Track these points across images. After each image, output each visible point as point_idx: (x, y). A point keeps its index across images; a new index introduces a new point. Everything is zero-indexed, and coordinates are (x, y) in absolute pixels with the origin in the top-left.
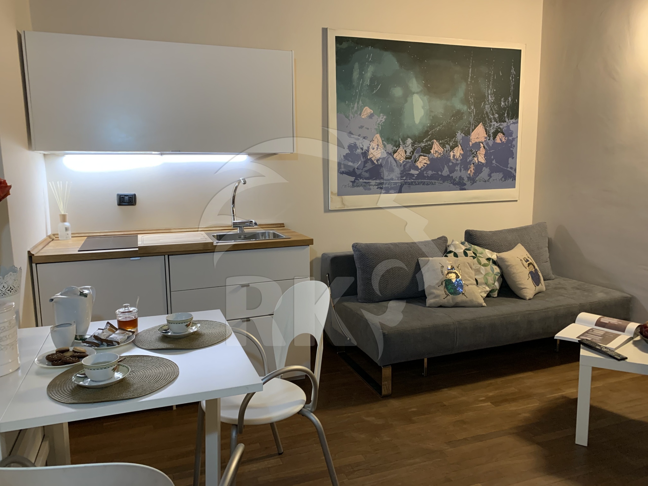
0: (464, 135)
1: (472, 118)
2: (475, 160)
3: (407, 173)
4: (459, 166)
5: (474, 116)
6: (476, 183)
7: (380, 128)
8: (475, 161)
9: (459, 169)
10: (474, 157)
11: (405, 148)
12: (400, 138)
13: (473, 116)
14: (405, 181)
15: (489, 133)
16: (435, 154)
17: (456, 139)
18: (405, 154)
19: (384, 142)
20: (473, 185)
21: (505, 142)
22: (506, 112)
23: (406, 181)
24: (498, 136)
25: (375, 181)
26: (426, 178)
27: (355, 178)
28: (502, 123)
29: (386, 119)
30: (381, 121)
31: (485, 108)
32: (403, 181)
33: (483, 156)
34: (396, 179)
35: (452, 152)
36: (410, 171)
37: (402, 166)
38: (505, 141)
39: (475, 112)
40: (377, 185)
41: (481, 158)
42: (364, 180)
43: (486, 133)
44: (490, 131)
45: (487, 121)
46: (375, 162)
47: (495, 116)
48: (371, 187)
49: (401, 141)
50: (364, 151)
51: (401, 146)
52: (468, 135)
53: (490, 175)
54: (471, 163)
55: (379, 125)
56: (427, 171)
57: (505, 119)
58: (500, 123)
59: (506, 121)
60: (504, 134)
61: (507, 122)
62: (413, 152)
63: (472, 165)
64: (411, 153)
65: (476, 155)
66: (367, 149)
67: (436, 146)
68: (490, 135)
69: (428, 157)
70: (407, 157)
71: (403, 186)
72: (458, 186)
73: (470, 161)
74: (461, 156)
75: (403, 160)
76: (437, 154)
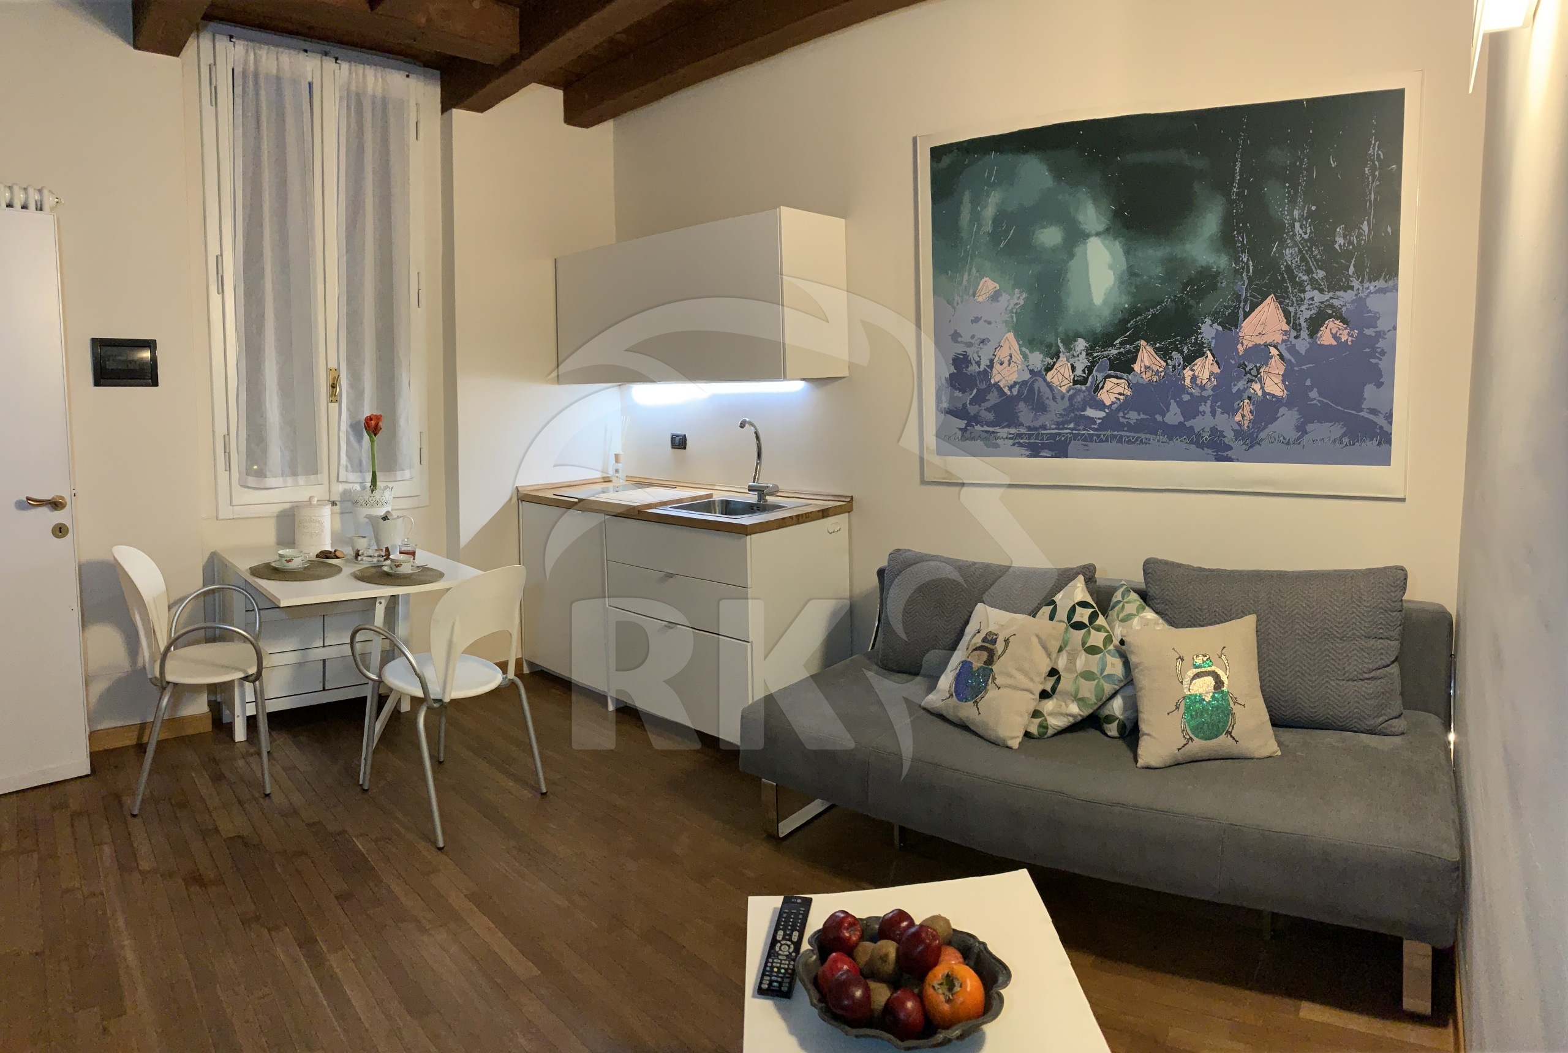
0: (1220, 328)
1: (1244, 285)
2: (1253, 389)
3: (1077, 415)
4: (1209, 402)
5: (1249, 278)
6: (1260, 445)
7: (1015, 319)
8: (1255, 391)
9: (1208, 410)
10: (1252, 381)
11: (1072, 360)
12: (1059, 339)
13: (1245, 278)
14: (1074, 432)
15: (1295, 320)
16: (1144, 373)
17: (1200, 339)
18: (1072, 373)
19: (1024, 349)
20: (1251, 449)
21: (1350, 343)
22: (1353, 262)
23: (1077, 432)
24: (1326, 328)
25: (1006, 430)
26: (1126, 429)
27: (966, 422)
28: (1341, 293)
29: (1026, 299)
30: (1017, 304)
31: (1282, 256)
32: (1070, 431)
33: (1278, 380)
34: (1053, 426)
35: (1188, 368)
36: (1084, 410)
37: (1066, 399)
38: (1350, 339)
39: (1251, 268)
40: (1010, 438)
41: (1273, 383)
42: (985, 426)
43: (1285, 320)
44: (1298, 316)
45: (1290, 289)
46: (1006, 390)
47: (1314, 275)
48: (998, 441)
49: (1061, 345)
50: (981, 370)
51: (1061, 355)
52: (1233, 328)
53: (1301, 429)
54: (1243, 398)
55: (1013, 312)
56: (1126, 411)
57: (1348, 281)
58: (1331, 294)
59: (1352, 288)
60: (1344, 321)
61: (1355, 289)
62: (1090, 369)
63: (1246, 401)
64: (1087, 372)
65: (1257, 377)
66: (989, 364)
67: (1146, 355)
68: (1300, 325)
69: (1127, 381)
70: (1076, 379)
71: (1070, 443)
72: (1210, 451)
73: (1240, 392)
74: (1213, 379)
75: (1068, 385)
76: (1149, 374)
